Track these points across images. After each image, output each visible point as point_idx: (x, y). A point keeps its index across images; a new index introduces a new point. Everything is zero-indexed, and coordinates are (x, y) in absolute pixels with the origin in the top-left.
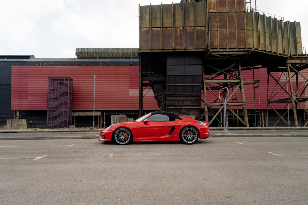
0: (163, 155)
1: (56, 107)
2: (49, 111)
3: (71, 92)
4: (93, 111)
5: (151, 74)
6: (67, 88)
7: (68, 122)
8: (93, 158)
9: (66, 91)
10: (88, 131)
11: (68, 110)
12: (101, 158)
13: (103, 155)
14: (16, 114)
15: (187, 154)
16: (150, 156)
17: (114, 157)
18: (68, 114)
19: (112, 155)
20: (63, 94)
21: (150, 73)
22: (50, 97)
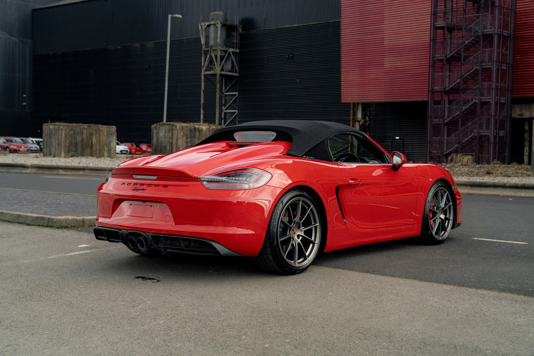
1: (455, 90)
2: (437, 103)
6: (493, 19)
7: (492, 140)
9: (488, 31)
11: (492, 99)
14: (355, 114)
18: (493, 113)
20: (474, 44)
22: (438, 56)
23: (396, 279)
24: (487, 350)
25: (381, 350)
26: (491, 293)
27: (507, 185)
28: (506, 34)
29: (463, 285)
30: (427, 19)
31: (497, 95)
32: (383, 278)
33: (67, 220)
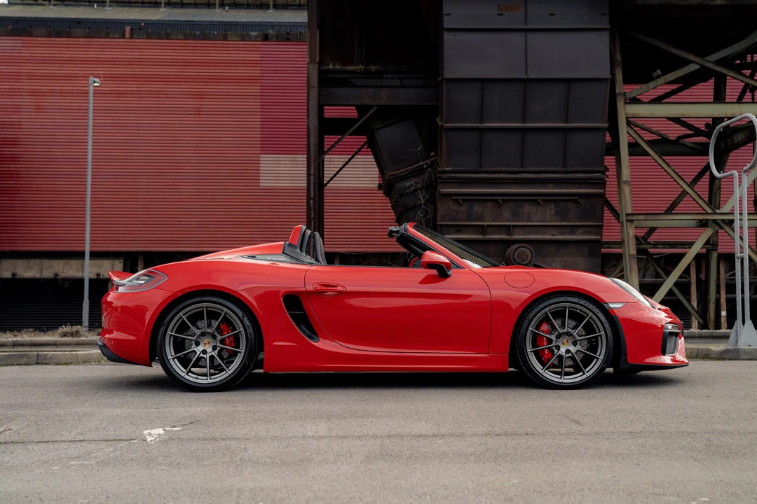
0: (443, 430)
4: (80, 255)
5: (367, 74)
8: (51, 446)
10: (55, 344)
12: (92, 446)
13: (111, 435)
15: (575, 427)
16: (375, 437)
17: (164, 441)
19: (161, 431)
21: (361, 67)
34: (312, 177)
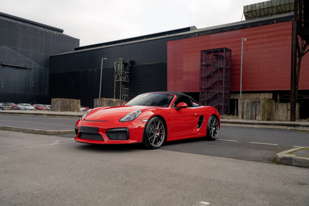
1: (209, 88)
2: (203, 93)
3: (228, 67)
6: (223, 63)
7: (223, 107)
9: (221, 67)
11: (223, 92)
18: (223, 97)
20: (216, 71)
22: (203, 76)
23: (186, 153)
24: (223, 181)
25: (177, 181)
26: (224, 159)
27: (229, 122)
28: (228, 68)
29: (213, 156)
30: (199, 62)
31: (225, 90)
32: (180, 153)
33: (52, 132)
34: (293, 63)
